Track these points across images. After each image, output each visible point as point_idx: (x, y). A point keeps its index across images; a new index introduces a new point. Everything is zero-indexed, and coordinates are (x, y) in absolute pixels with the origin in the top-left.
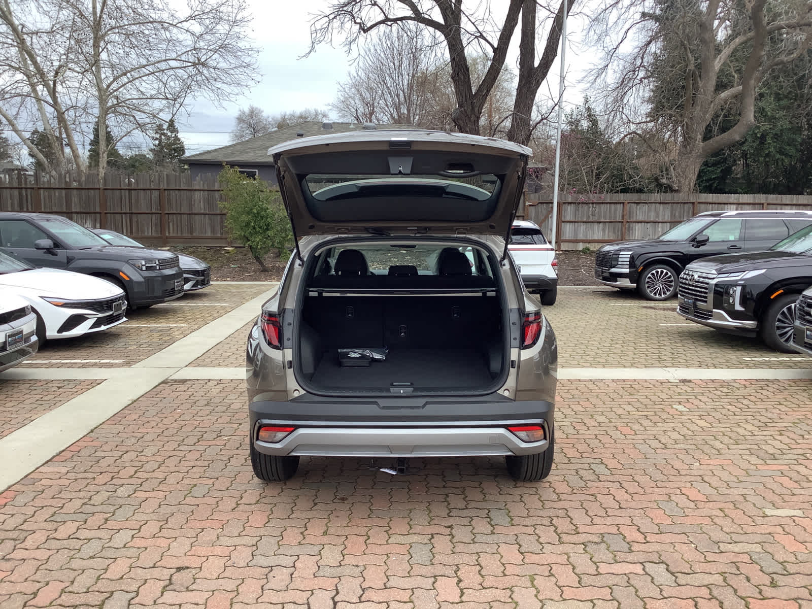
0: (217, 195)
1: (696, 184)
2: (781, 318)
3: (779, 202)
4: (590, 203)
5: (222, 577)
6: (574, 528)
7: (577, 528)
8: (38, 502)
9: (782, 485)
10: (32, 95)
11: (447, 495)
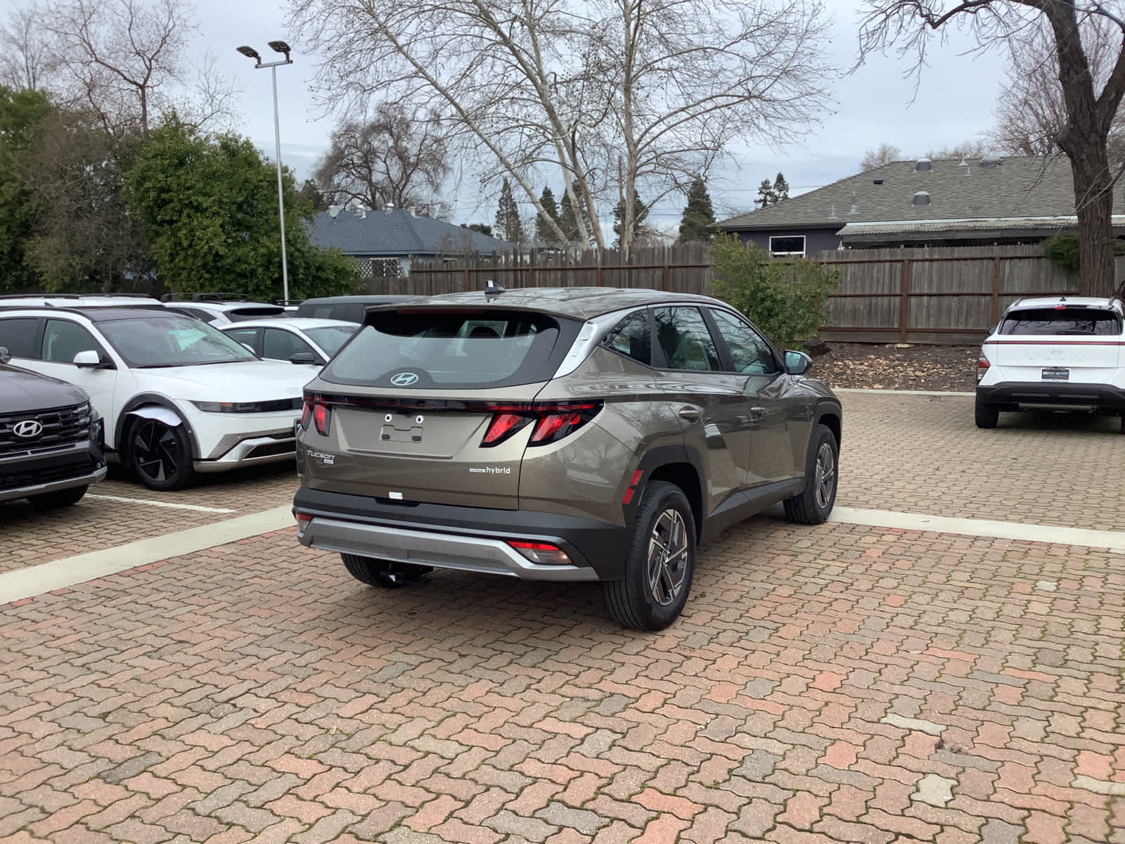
9: (991, 696)
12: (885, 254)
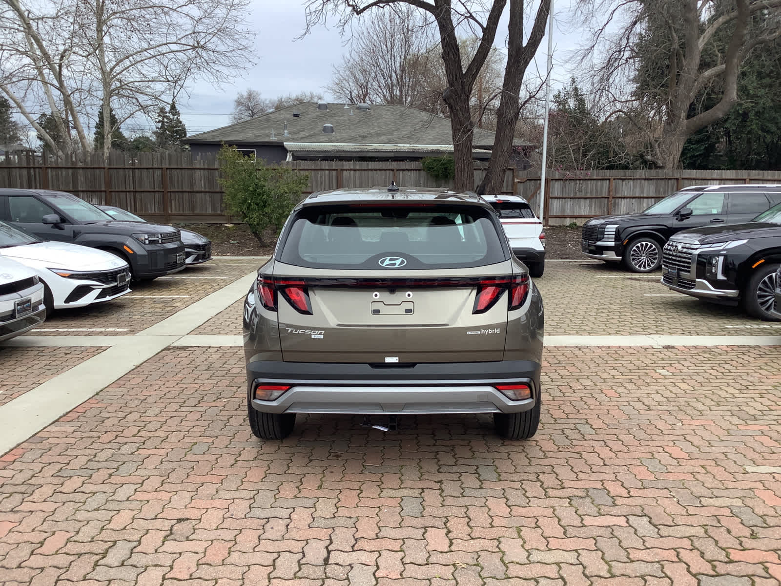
0: (217, 173)
1: (680, 161)
2: (762, 287)
3: (761, 177)
4: (577, 180)
5: (221, 527)
6: (560, 483)
7: (563, 483)
8: (45, 459)
9: (763, 444)
10: (39, 78)
11: (437, 453)
12: (325, 165)
